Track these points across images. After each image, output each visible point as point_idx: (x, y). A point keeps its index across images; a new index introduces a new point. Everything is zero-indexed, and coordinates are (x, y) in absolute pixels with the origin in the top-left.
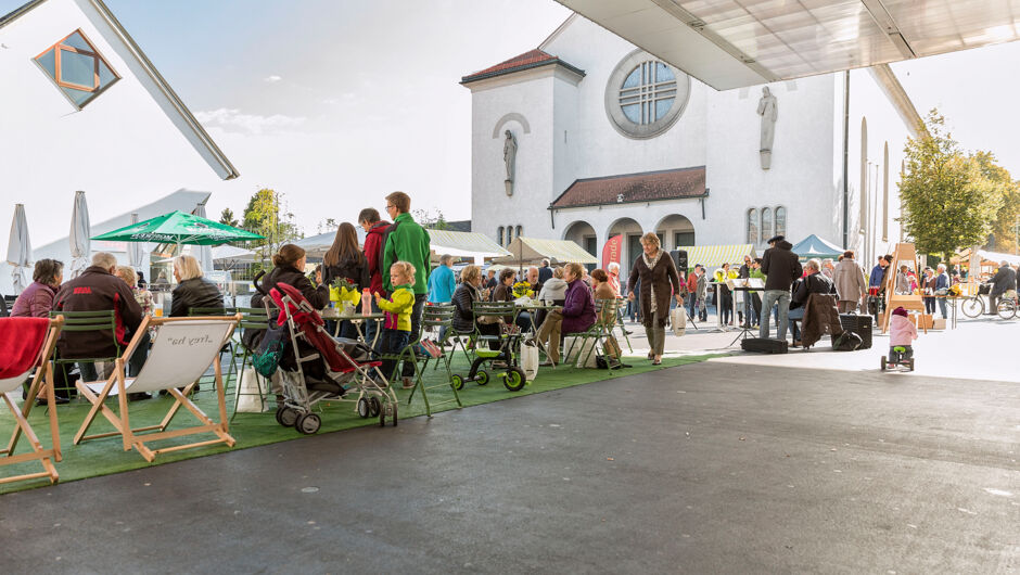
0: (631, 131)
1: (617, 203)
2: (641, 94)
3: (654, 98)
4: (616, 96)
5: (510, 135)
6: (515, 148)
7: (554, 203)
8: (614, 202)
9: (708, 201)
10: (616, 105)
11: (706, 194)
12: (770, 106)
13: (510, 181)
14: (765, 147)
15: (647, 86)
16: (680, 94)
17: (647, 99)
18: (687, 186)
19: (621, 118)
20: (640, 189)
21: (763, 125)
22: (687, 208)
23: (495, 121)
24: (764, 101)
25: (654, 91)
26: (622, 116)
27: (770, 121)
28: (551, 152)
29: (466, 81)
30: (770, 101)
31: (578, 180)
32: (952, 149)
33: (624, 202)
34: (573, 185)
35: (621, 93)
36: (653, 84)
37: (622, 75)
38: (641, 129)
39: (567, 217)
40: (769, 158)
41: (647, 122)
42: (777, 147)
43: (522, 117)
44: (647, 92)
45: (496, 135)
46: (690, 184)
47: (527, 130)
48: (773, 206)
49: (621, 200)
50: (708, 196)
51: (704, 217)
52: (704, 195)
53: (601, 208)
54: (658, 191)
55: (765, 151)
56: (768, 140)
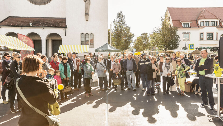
1: (29, 26)
9: (67, 29)
18: (58, 24)
21: (86, 5)
22: (59, 31)
31: (10, 17)
33: (33, 26)
34: (7, 18)
40: (88, 17)
42: (90, 14)
48: (89, 33)
49: (31, 26)
50: (67, 27)
51: (65, 35)
52: (65, 27)
53: (22, 28)
54: (47, 24)
55: (87, 14)
56: (88, 11)
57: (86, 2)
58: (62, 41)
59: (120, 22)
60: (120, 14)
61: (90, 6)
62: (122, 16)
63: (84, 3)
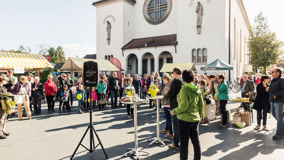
0: (151, 22)
1: (145, 47)
2: (155, 8)
3: (159, 10)
4: (147, 7)
5: (108, 23)
6: (110, 27)
7: (124, 47)
8: (144, 47)
9: (178, 46)
10: (146, 13)
12: (200, 9)
13: (109, 39)
14: (198, 25)
15: (157, 5)
16: (168, 8)
17: (157, 10)
18: (170, 41)
19: (148, 17)
20: (154, 42)
21: (198, 17)
22: (170, 49)
23: (104, 17)
24: (198, 8)
25: (159, 7)
26: (149, 16)
27: (200, 15)
28: (122, 29)
29: (94, 4)
30: (201, 7)
31: (134, 40)
32: (266, 29)
33: (148, 47)
34: (131, 41)
35: (148, 8)
36: (159, 5)
37: (149, 2)
38: (155, 21)
39: (128, 52)
40: (200, 29)
41: (157, 18)
42: (203, 25)
43: (113, 16)
44: (157, 8)
45: (104, 23)
46: (171, 40)
47: (114, 21)
48: (202, 48)
49: (146, 46)
50: (177, 44)
51: (176, 53)
52: (176, 44)
53: (139, 49)
54: (160, 43)
55: (199, 27)
56: (200, 22)
57: (198, 12)
58: (172, 59)
59: (260, 28)
60: (259, 16)
61: (203, 16)
62: (263, 19)
63: (196, 14)
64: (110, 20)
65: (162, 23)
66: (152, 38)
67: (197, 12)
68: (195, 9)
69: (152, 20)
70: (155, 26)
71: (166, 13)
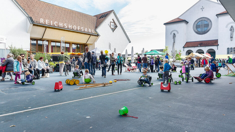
0: (198, 33)
1: (198, 47)
4: (195, 26)
5: (174, 34)
6: (175, 36)
7: (184, 46)
10: (195, 28)
11: (218, 45)
16: (210, 26)
17: (202, 27)
19: (196, 31)
20: (202, 44)
22: (214, 48)
23: (171, 31)
24: (231, 28)
25: (204, 26)
27: (232, 32)
28: (183, 37)
29: (165, 24)
30: (233, 28)
33: (200, 46)
34: (186, 43)
36: (204, 24)
37: (196, 23)
38: (201, 33)
39: (187, 49)
40: (232, 39)
41: (202, 31)
43: (177, 31)
44: (202, 26)
45: (171, 34)
46: (215, 43)
47: (178, 33)
48: (233, 47)
54: (207, 44)
55: (231, 37)
58: (215, 52)
64: (175, 32)
65: (206, 34)
66: (201, 42)
67: (231, 30)
68: (229, 29)
69: (199, 32)
70: (201, 35)
71: (208, 29)
